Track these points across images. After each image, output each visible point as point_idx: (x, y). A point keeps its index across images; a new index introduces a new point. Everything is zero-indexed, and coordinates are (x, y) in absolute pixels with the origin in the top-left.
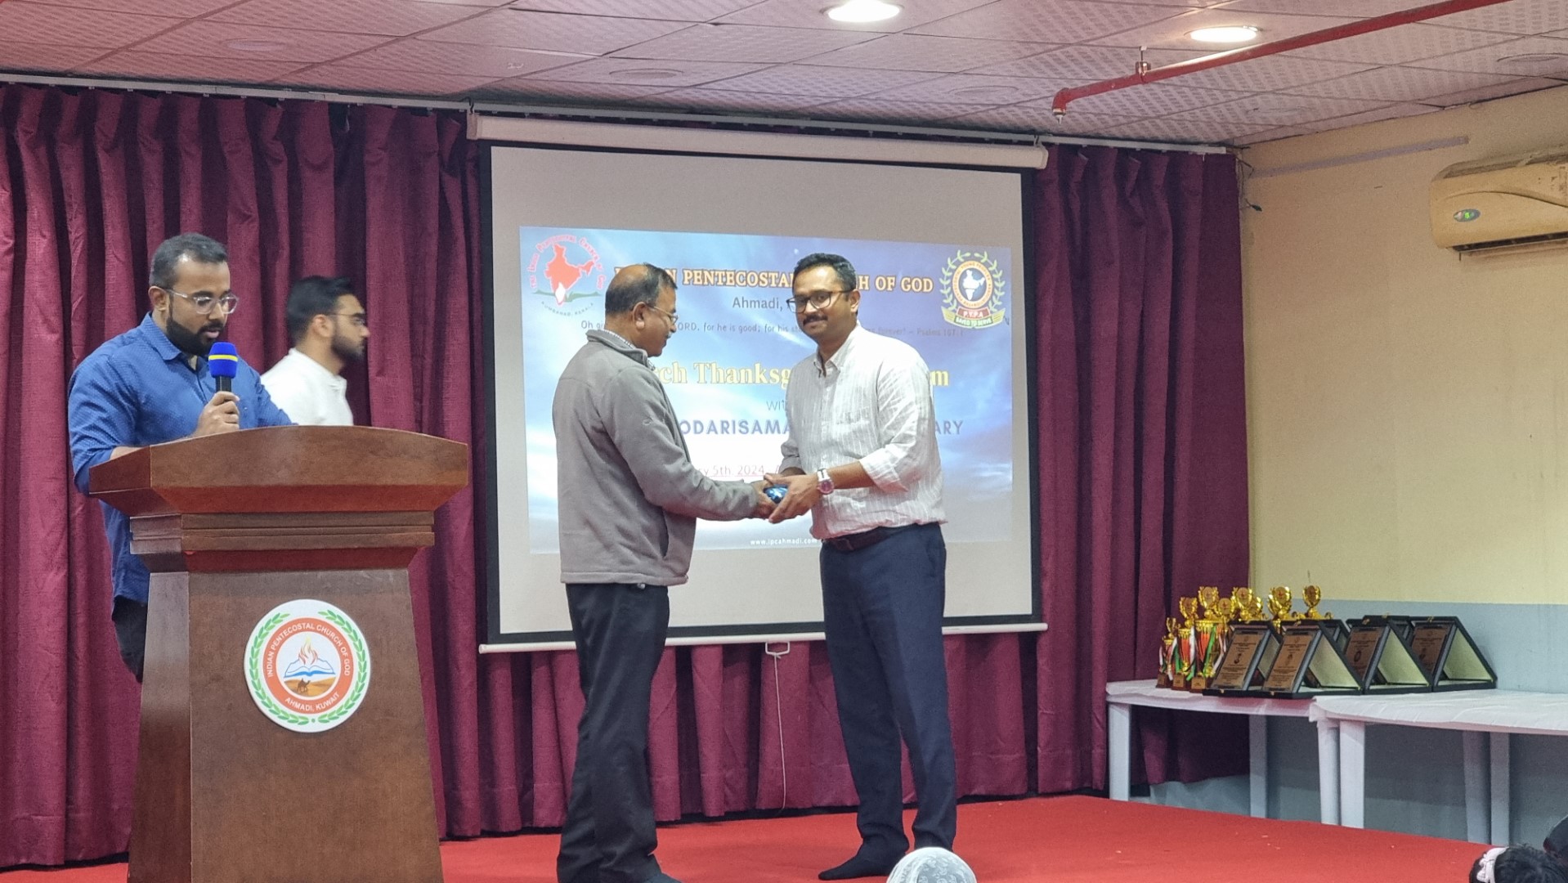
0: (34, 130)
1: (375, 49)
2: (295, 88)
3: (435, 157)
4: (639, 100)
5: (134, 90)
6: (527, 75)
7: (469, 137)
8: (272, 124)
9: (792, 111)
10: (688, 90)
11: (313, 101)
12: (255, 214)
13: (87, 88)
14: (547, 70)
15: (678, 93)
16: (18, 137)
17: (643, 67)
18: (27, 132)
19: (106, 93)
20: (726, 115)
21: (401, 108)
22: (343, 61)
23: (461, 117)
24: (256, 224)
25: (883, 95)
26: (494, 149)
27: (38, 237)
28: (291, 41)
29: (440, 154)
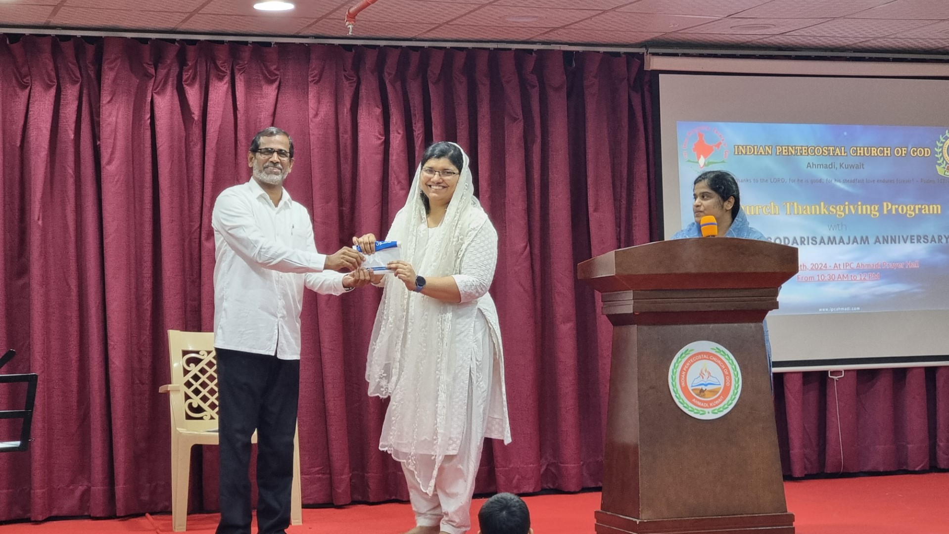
0: (394, 73)
1: (591, 18)
2: (543, 43)
3: (626, 81)
4: (748, 43)
5: (451, 48)
6: (680, 30)
7: (645, 69)
8: (530, 65)
9: (843, 47)
10: (777, 37)
11: (554, 50)
12: (521, 117)
13: (424, 47)
14: (692, 27)
15: (771, 38)
16: (385, 76)
17: (749, 23)
18: (391, 74)
19: (433, 49)
20: (801, 51)
21: (604, 52)
22: (571, 26)
23: (641, 57)
24: (522, 124)
25: (898, 35)
26: (660, 75)
27: (396, 134)
28: (542, 15)
29: (628, 80)
